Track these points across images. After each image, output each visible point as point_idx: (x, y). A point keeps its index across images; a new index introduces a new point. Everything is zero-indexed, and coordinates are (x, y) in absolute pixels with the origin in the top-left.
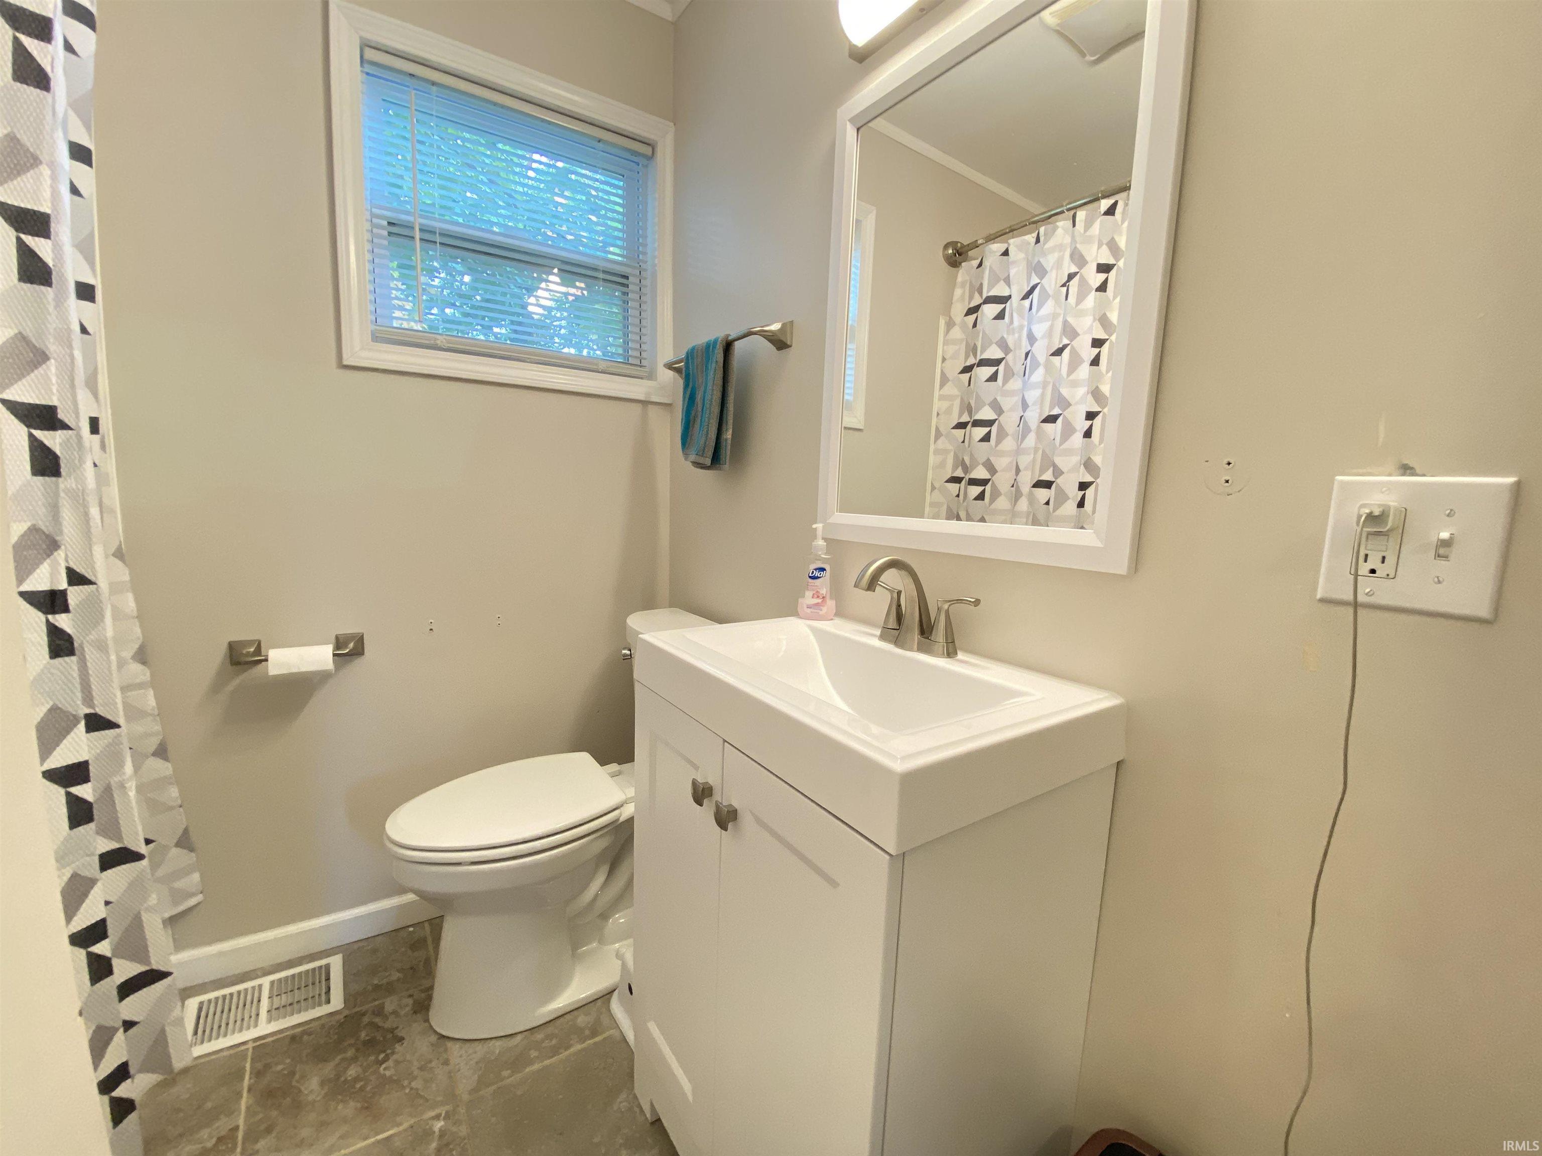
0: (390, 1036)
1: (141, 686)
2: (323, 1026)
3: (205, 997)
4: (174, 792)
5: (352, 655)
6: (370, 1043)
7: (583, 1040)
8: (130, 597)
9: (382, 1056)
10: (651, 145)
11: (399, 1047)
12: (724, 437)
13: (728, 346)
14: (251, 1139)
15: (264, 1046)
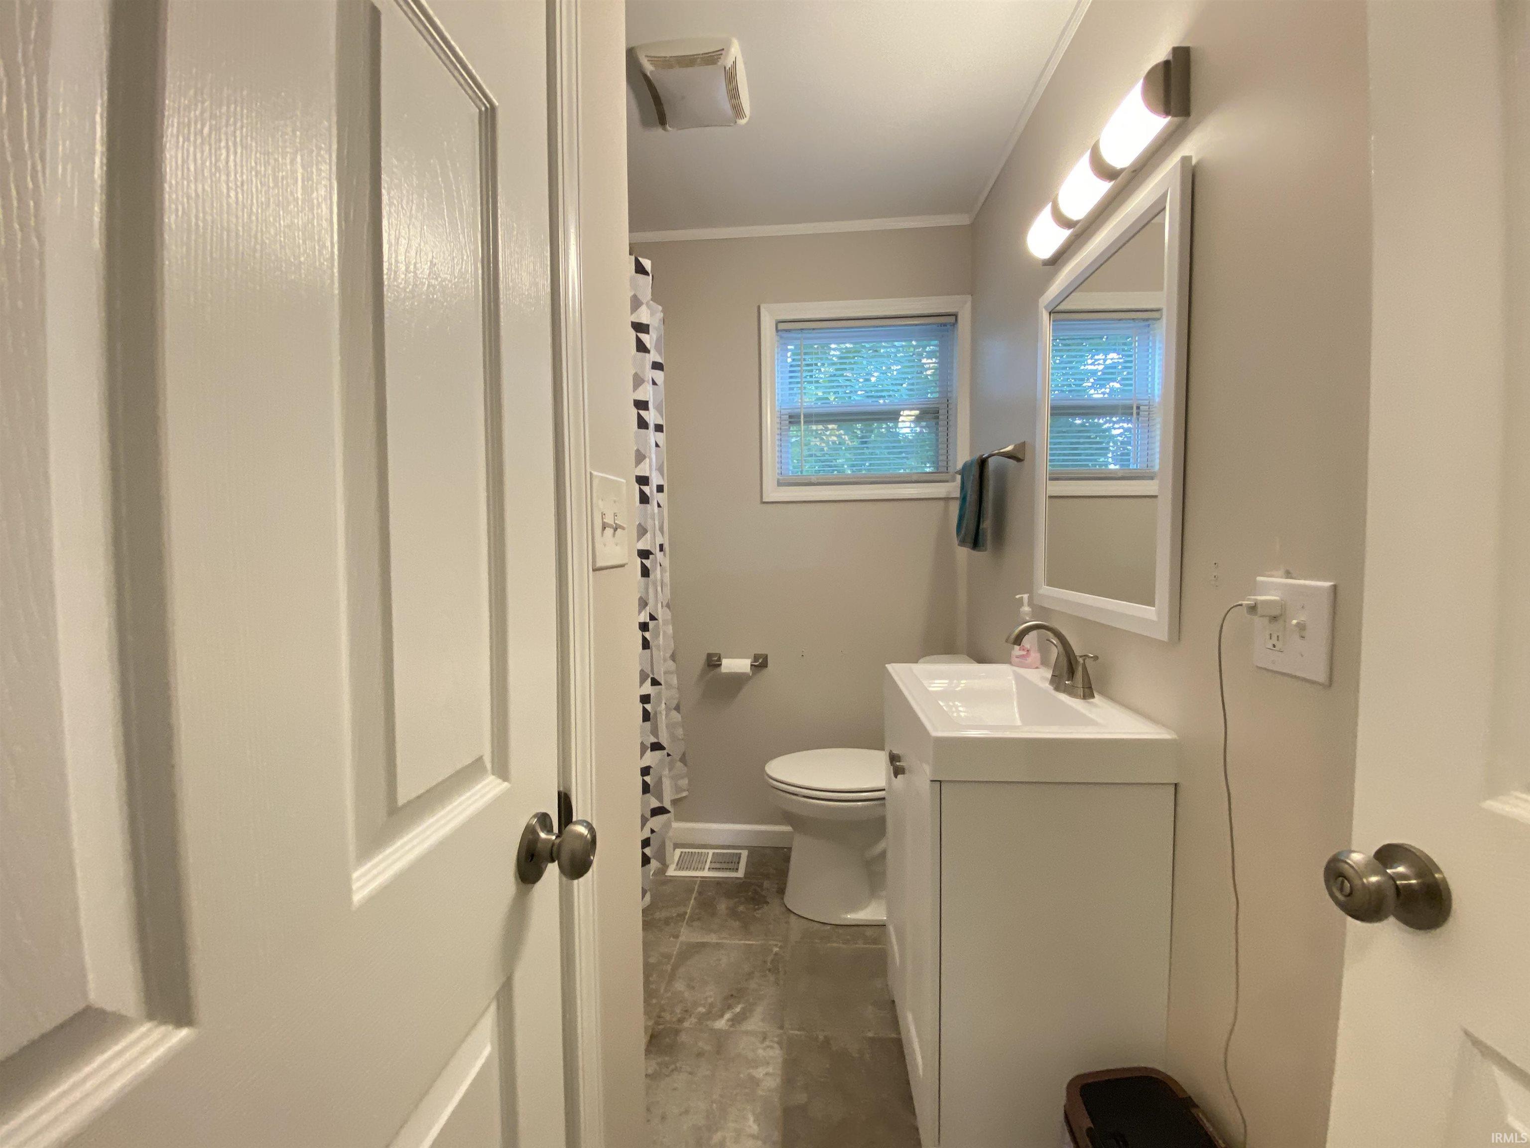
0: (763, 899)
1: (672, 673)
2: (732, 882)
3: (684, 850)
5: (760, 666)
6: (753, 899)
7: (865, 943)
8: (671, 627)
9: (756, 907)
10: (955, 315)
11: (765, 907)
12: (981, 527)
13: (982, 463)
14: (692, 919)
15: (704, 881)
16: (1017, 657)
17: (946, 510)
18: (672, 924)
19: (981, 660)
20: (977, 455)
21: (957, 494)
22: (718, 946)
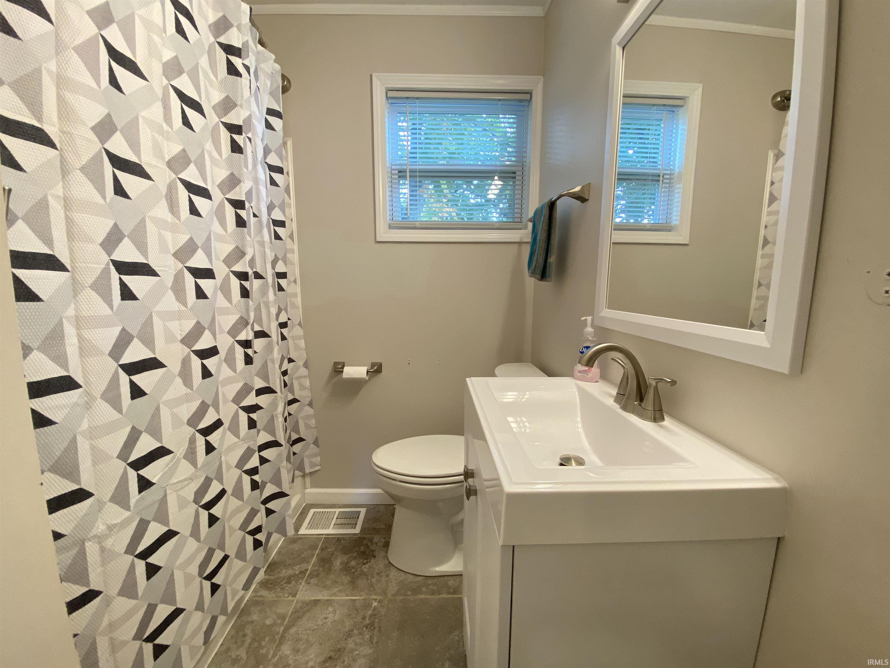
0: (371, 553)
1: (305, 377)
2: (350, 538)
3: (317, 510)
4: (313, 421)
5: (375, 372)
6: (364, 553)
7: (449, 593)
8: (303, 341)
9: (365, 561)
10: (530, 93)
11: (372, 560)
12: (549, 261)
13: (552, 205)
14: (311, 576)
15: (328, 539)
16: (580, 372)
17: (520, 251)
18: (293, 582)
19: (549, 373)
20: (546, 200)
21: (529, 239)
22: (329, 602)
